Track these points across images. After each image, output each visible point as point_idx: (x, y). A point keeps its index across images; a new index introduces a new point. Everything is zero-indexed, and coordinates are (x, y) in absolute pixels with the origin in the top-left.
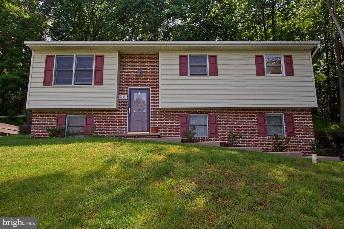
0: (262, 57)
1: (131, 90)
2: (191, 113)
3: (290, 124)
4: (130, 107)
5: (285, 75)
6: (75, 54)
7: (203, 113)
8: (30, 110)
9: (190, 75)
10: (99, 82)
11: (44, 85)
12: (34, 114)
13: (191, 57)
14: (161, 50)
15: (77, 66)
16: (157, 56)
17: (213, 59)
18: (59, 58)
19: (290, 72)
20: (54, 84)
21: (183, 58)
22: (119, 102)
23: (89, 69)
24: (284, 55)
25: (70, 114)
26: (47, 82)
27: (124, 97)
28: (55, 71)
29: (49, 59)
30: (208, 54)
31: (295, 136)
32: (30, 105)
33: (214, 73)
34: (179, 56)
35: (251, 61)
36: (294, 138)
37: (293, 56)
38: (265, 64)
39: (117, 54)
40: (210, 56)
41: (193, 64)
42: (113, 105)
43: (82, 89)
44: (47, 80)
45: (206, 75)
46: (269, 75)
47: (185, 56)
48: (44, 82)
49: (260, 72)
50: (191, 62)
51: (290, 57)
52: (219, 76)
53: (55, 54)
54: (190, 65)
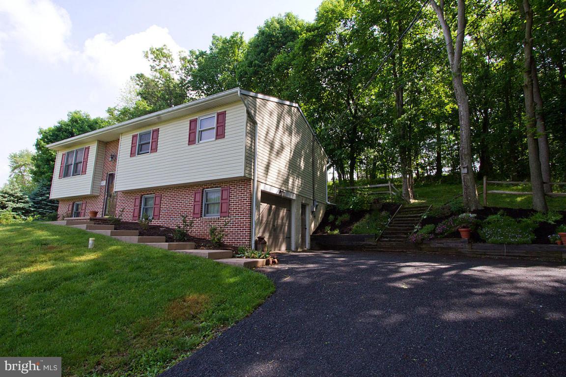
0: (196, 120)
1: (110, 175)
2: (144, 195)
3: (225, 201)
4: (107, 192)
5: (214, 139)
6: (75, 149)
7: (151, 194)
9: (137, 154)
10: (84, 172)
11: (59, 179)
13: (141, 135)
14: (120, 133)
15: (76, 159)
16: (118, 140)
17: (156, 133)
18: (68, 154)
19: (220, 134)
20: (64, 177)
21: (134, 138)
22: (99, 188)
23: (81, 161)
24: (218, 113)
25: (76, 201)
27: (104, 183)
28: (66, 166)
29: (63, 157)
30: (151, 129)
31: (228, 217)
32: (54, 195)
33: (154, 149)
34: (131, 138)
35: (185, 127)
36: (227, 219)
37: (227, 112)
38: (198, 129)
39: (96, 144)
40: (154, 131)
41: (142, 143)
42: (87, 192)
43: (75, 179)
44: (61, 175)
45: (148, 152)
46: (200, 142)
47: (136, 136)
48: (59, 176)
49: (192, 140)
50: (140, 141)
51: (224, 114)
52: (158, 151)
53: (66, 151)
54: (139, 145)
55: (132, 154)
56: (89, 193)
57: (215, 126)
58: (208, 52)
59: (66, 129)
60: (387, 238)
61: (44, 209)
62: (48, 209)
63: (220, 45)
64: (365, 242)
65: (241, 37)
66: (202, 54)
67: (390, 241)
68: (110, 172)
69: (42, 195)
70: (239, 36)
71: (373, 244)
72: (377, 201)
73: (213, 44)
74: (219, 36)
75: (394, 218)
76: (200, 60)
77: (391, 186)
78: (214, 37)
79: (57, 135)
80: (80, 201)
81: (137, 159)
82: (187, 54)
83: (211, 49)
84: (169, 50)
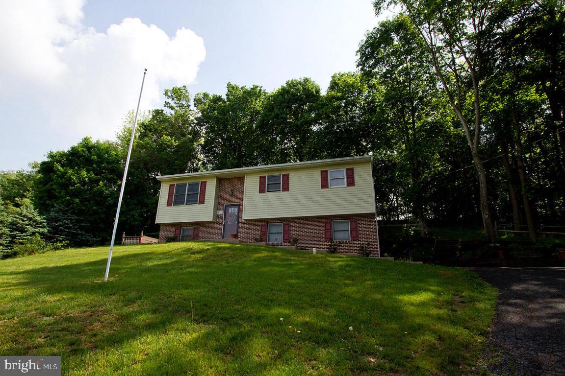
0: (326, 172)
1: (226, 206)
2: (270, 223)
3: (354, 229)
4: (224, 220)
5: (346, 185)
6: (187, 182)
7: (279, 222)
8: (159, 225)
9: (267, 191)
10: (202, 202)
11: (167, 206)
12: (161, 227)
13: (269, 177)
14: (246, 174)
15: (189, 191)
16: (243, 178)
17: (286, 177)
18: (178, 186)
19: (351, 182)
20: (174, 205)
21: (262, 179)
22: (216, 216)
23: (197, 192)
24: (346, 169)
25: (184, 226)
26: (169, 204)
27: (221, 212)
28: (175, 195)
29: (171, 186)
30: (281, 173)
31: (358, 240)
32: (158, 220)
33: (286, 188)
34: (259, 178)
35: (317, 176)
36: (357, 242)
37: (354, 169)
38: (329, 178)
39: (215, 181)
40: (283, 175)
41: (269, 183)
42: (210, 218)
43: (191, 207)
44: (169, 202)
45: (280, 191)
46: (332, 187)
47: (265, 177)
48: (168, 204)
49: (325, 185)
50: (268, 181)
51: (352, 170)
52: (290, 191)
53: (175, 183)
54: (268, 184)
55: (262, 191)
56: (211, 220)
57: (345, 176)
58: (224, 97)
59: (82, 155)
63: (239, 94)
65: (260, 90)
66: (218, 99)
68: (227, 203)
70: (259, 88)
72: (416, 235)
73: (229, 91)
78: (229, 85)
79: (71, 161)
80: (190, 226)
81: (267, 195)
82: (201, 96)
83: (227, 95)
84: (187, 91)
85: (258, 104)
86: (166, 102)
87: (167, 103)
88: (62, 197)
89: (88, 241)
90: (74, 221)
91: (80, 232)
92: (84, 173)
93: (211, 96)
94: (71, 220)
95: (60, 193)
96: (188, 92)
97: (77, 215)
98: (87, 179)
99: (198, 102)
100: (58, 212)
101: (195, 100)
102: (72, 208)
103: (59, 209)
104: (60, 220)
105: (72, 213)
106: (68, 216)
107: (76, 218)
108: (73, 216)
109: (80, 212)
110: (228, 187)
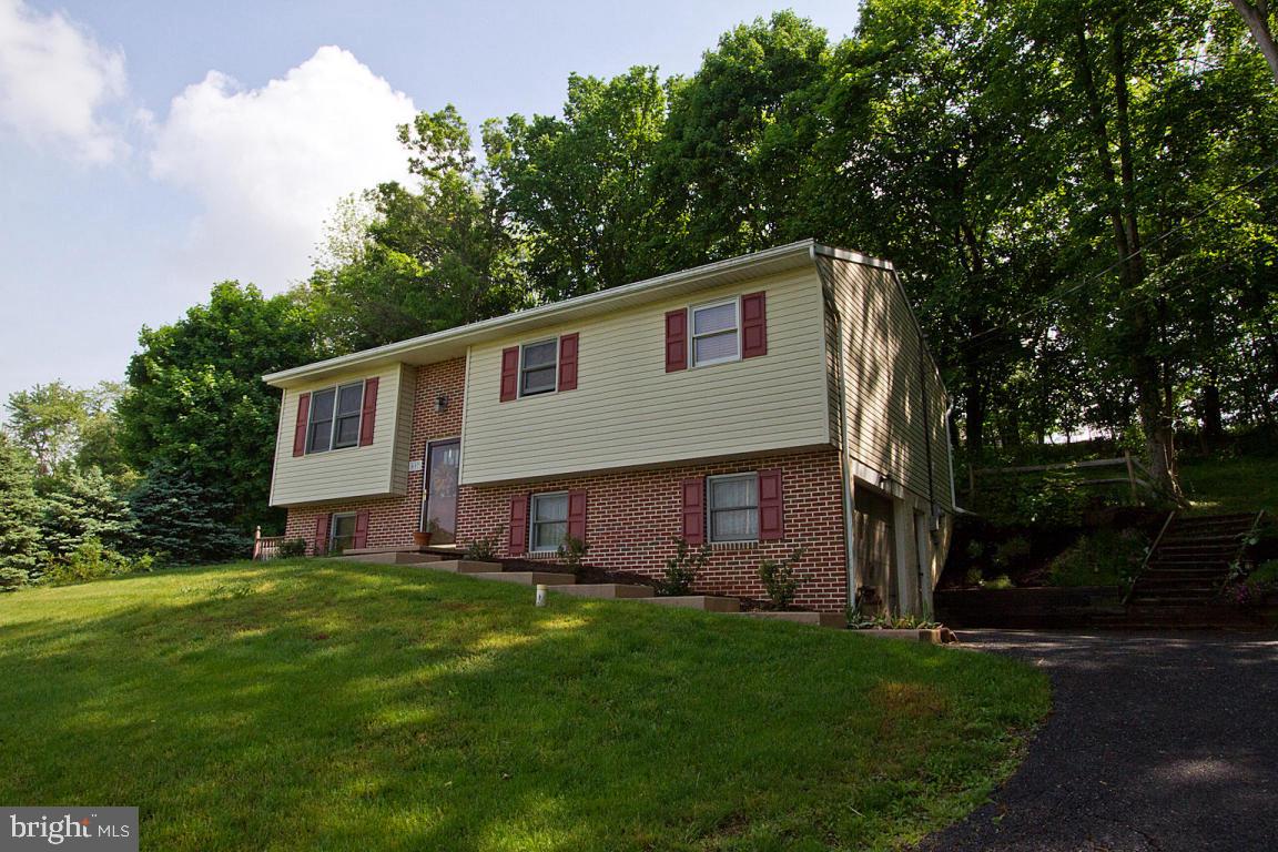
0: (682, 314)
1: (431, 446)
2: (536, 491)
3: (771, 503)
4: (427, 488)
5: (738, 357)
6: (336, 384)
7: (558, 489)
8: (286, 509)
9: (521, 395)
10: (368, 439)
11: (294, 456)
12: (290, 515)
13: (528, 350)
14: (470, 344)
15: (339, 410)
16: (463, 360)
17: (570, 345)
18: (317, 395)
19: (755, 345)
20: (308, 453)
21: (509, 356)
22: (405, 477)
23: (355, 413)
24: (743, 297)
25: (337, 511)
27: (417, 466)
28: (311, 425)
29: (303, 400)
30: (558, 334)
31: (783, 540)
32: (276, 499)
33: (570, 382)
34: (501, 354)
35: (653, 327)
36: (779, 546)
37: (767, 294)
38: (691, 333)
39: (398, 371)
40: (563, 340)
41: (529, 368)
42: (384, 488)
43: (344, 456)
44: (299, 446)
45: (554, 390)
46: (699, 364)
47: (515, 350)
48: (295, 450)
49: (676, 360)
50: (525, 363)
51: (760, 298)
52: (579, 387)
53: (310, 390)
54: (523, 372)
55: (507, 395)
56: (388, 491)
57: (738, 325)
58: (561, 118)
59: (210, 329)
60: (1153, 596)
61: (166, 535)
62: (174, 536)
63: (596, 102)
64: (1092, 608)
66: (546, 125)
67: (1162, 603)
68: (431, 438)
69: (158, 499)
70: (647, 75)
71: (1115, 612)
72: (1096, 503)
73: (572, 99)
74: (587, 78)
75: (1158, 546)
76: (545, 142)
77: (1132, 463)
78: (573, 81)
79: (187, 348)
80: (349, 510)
81: (523, 406)
82: (501, 128)
83: (569, 112)
84: (459, 118)
85: (652, 124)
86: (410, 160)
87: (414, 163)
88: (166, 441)
89: (233, 546)
90: (195, 498)
91: (211, 525)
92: (210, 379)
93: (530, 122)
94: (188, 495)
95: (161, 432)
96: (462, 121)
97: (203, 482)
98: (217, 394)
99: (494, 143)
100: (158, 479)
101: (486, 141)
102: (187, 468)
103: (161, 472)
104: (163, 499)
105: (190, 480)
106: (182, 488)
107: (201, 489)
108: (193, 487)
109: (207, 477)
110: (434, 388)
